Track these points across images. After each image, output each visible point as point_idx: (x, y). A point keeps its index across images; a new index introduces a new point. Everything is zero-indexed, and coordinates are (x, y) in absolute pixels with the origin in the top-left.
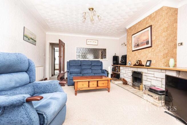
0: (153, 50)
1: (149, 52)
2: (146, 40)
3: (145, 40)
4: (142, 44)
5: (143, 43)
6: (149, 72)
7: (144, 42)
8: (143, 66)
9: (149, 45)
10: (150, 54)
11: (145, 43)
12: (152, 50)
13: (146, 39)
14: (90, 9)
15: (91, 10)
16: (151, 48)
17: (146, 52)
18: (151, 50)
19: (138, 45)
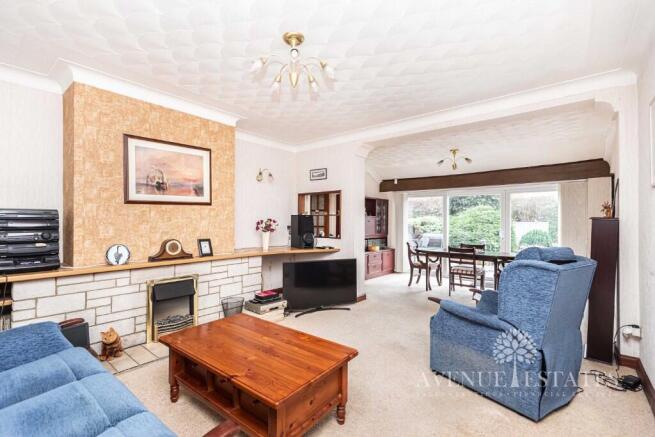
0: (212, 213)
1: (202, 218)
2: (194, 181)
3: (190, 180)
4: (180, 188)
5: (182, 185)
6: (214, 270)
7: (187, 183)
8: (190, 256)
9: (205, 198)
10: (204, 223)
11: (192, 188)
12: (209, 212)
13: (194, 178)
14: (290, 37)
15: (294, 41)
16: (209, 207)
17: (194, 217)
18: (207, 211)
19: (160, 187)
